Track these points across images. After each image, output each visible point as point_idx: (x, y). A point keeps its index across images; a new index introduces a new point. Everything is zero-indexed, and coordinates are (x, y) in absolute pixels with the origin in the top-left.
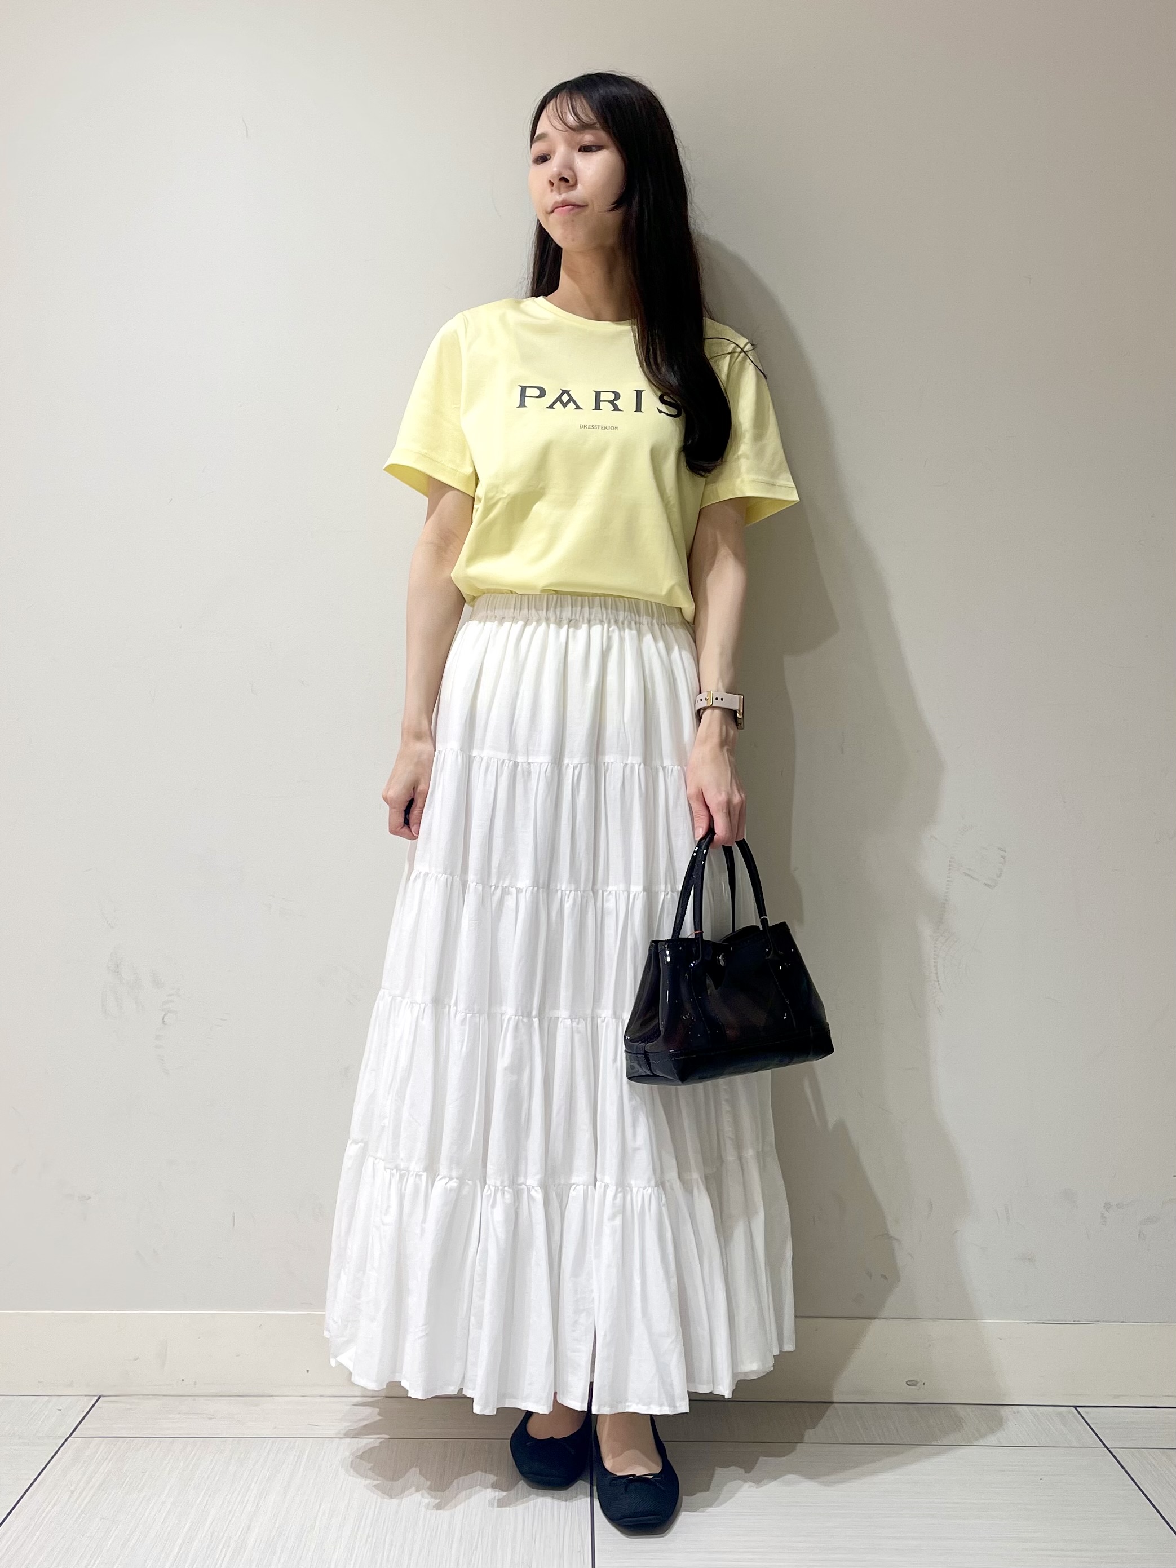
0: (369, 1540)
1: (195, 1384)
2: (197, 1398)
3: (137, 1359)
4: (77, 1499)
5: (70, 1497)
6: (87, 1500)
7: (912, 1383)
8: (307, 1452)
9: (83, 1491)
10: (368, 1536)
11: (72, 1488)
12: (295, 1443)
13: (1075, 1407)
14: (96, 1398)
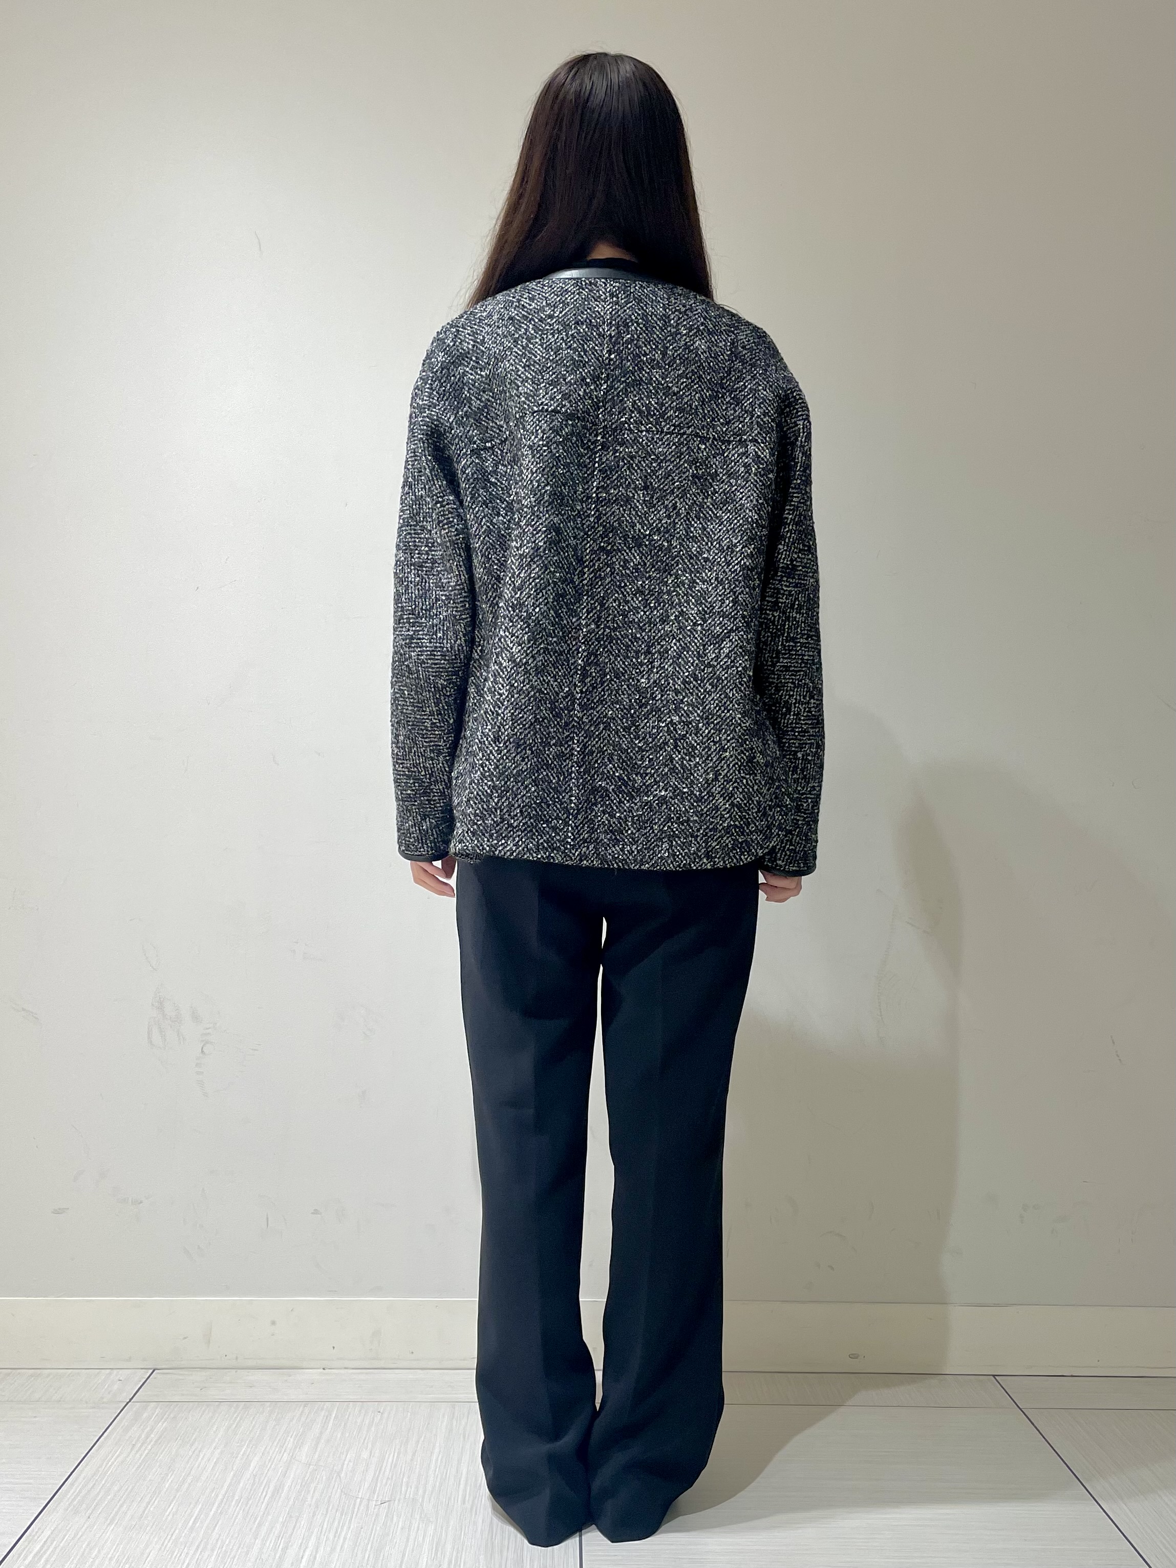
0: (389, 1482)
1: (237, 1358)
2: (239, 1371)
3: (185, 1338)
4: (137, 1452)
5: (132, 1450)
6: (146, 1452)
7: (854, 1356)
8: (335, 1412)
9: (143, 1444)
10: (388, 1478)
11: (134, 1443)
12: (324, 1405)
13: (994, 1376)
14: (151, 1371)
